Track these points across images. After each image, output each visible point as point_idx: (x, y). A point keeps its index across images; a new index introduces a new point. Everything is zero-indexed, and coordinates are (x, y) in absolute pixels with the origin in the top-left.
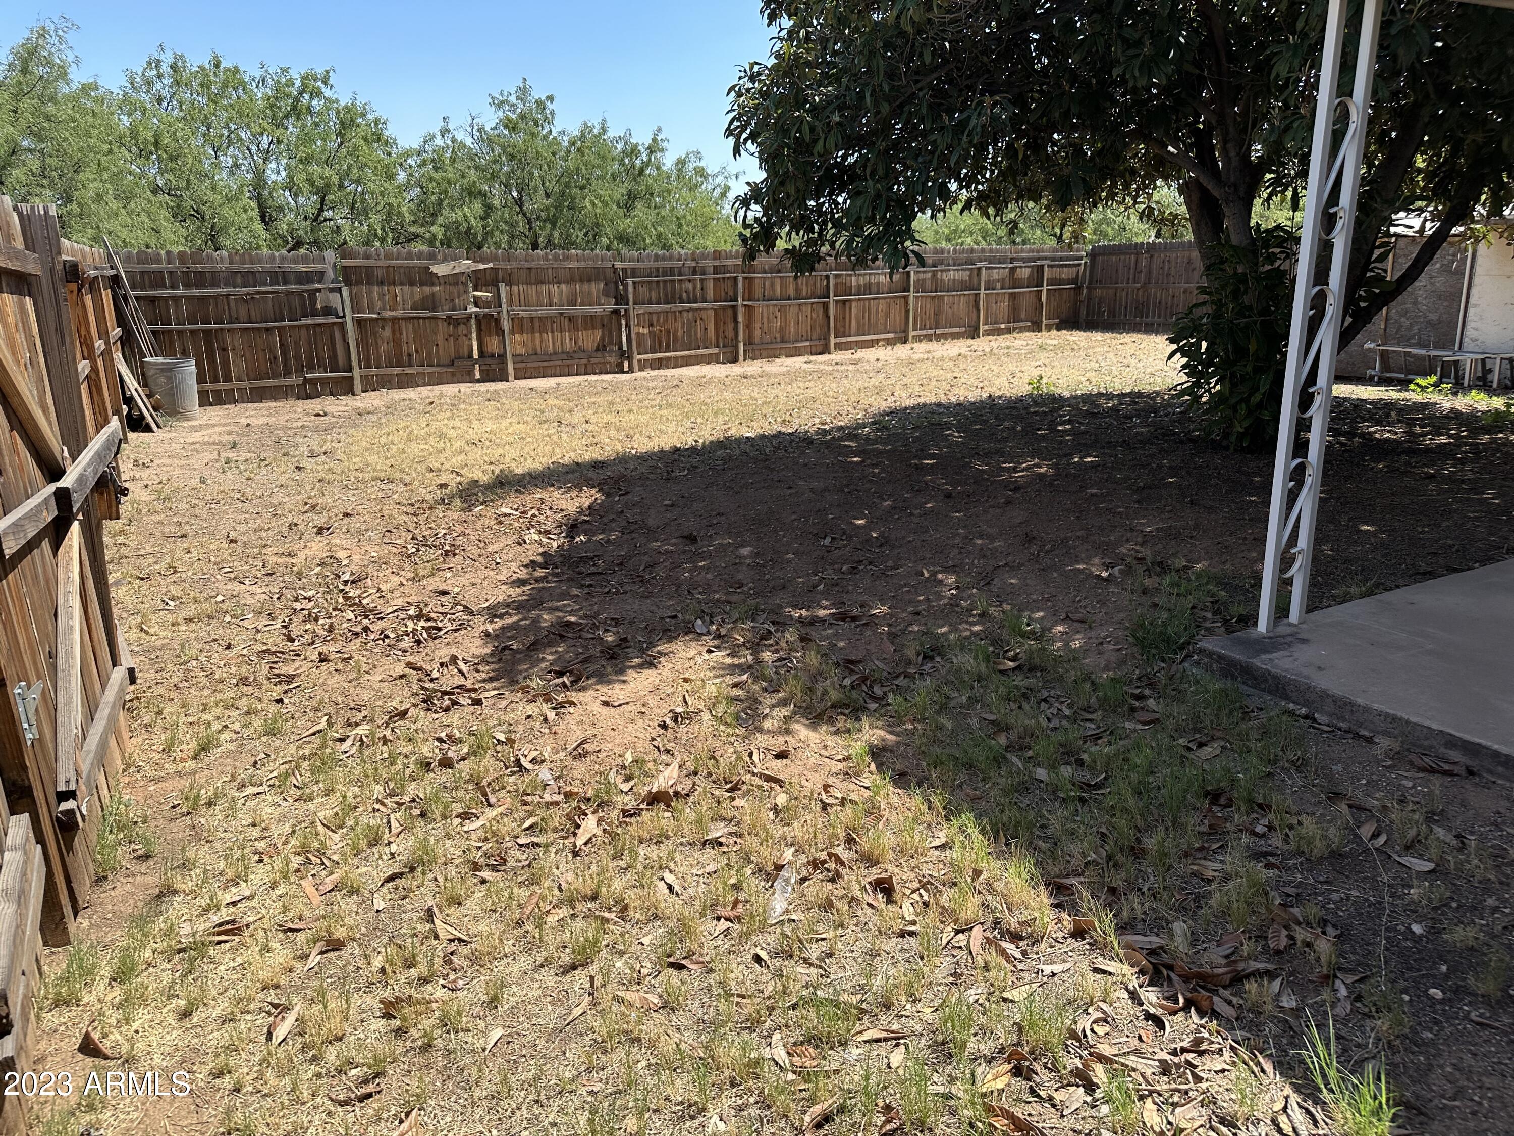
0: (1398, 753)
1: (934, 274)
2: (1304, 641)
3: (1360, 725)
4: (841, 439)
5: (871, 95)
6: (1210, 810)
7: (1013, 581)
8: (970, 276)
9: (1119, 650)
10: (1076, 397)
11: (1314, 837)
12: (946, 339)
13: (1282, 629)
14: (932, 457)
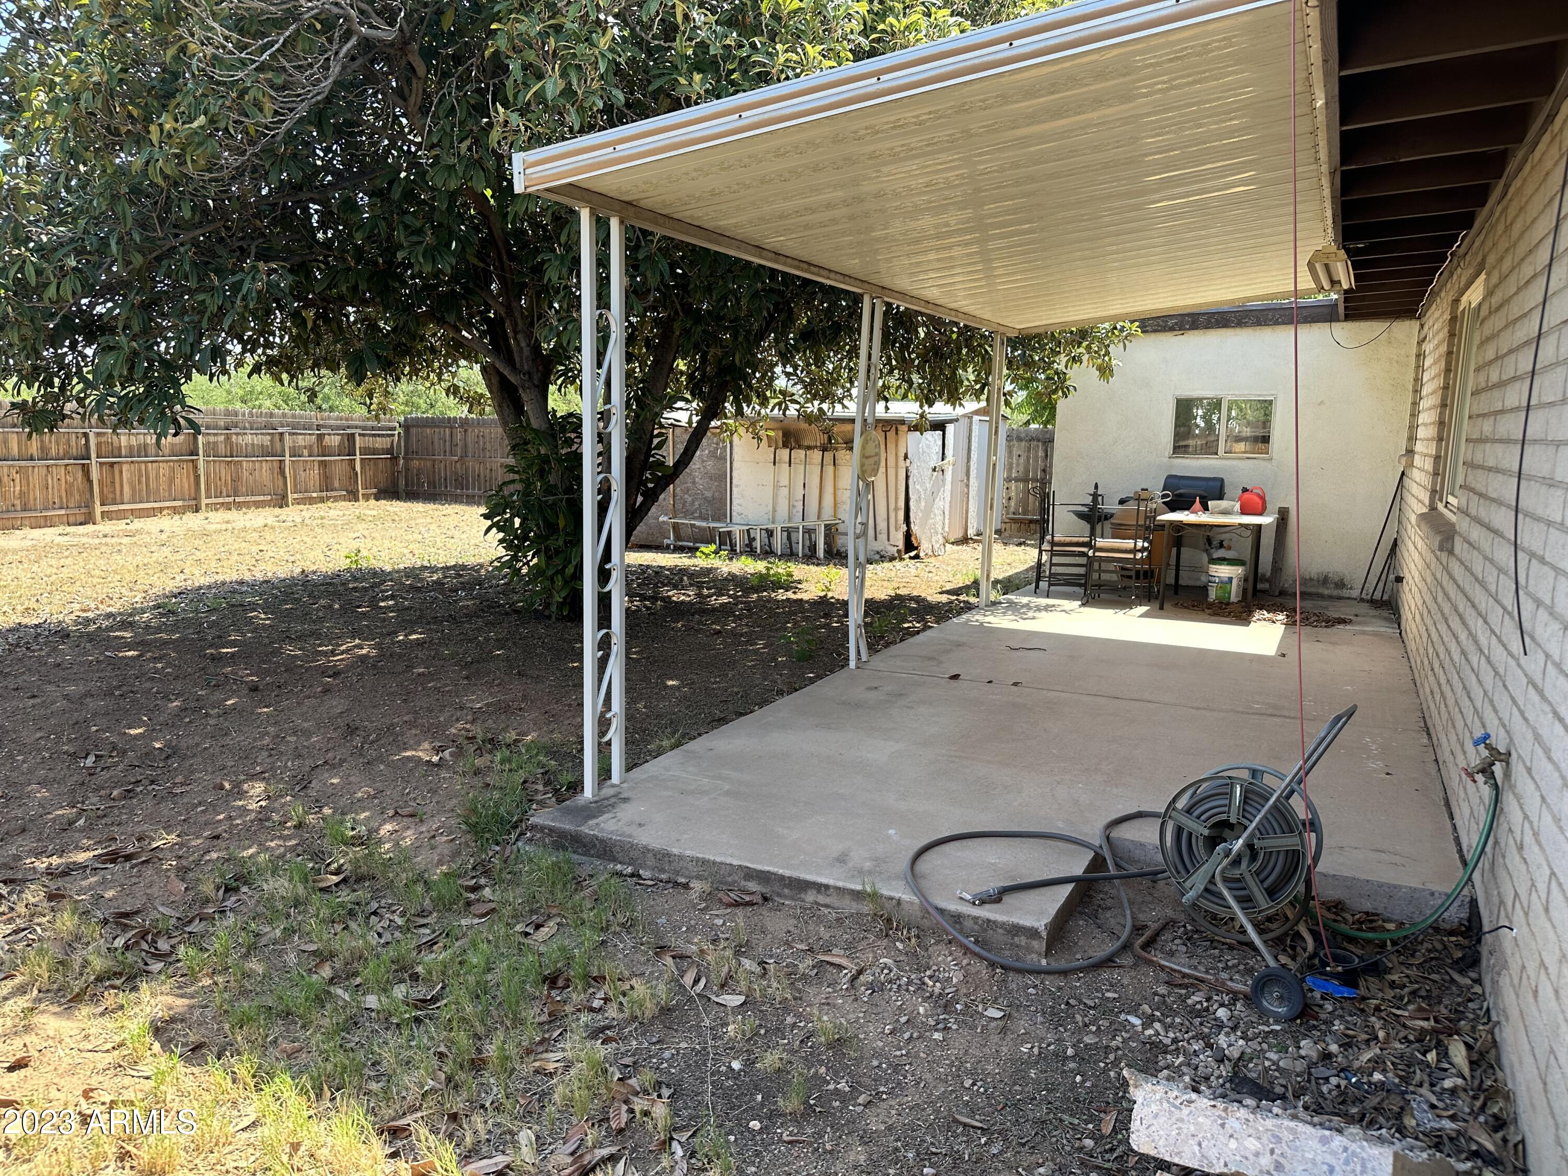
0: (710, 893)
1: (228, 437)
2: (626, 800)
3: (677, 873)
4: (111, 628)
5: (117, 243)
6: (549, 995)
7: (335, 781)
8: (271, 441)
9: (452, 840)
10: (398, 571)
11: (644, 999)
12: (249, 508)
13: (607, 791)
14: (233, 644)
